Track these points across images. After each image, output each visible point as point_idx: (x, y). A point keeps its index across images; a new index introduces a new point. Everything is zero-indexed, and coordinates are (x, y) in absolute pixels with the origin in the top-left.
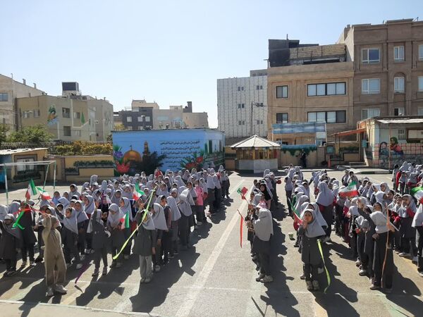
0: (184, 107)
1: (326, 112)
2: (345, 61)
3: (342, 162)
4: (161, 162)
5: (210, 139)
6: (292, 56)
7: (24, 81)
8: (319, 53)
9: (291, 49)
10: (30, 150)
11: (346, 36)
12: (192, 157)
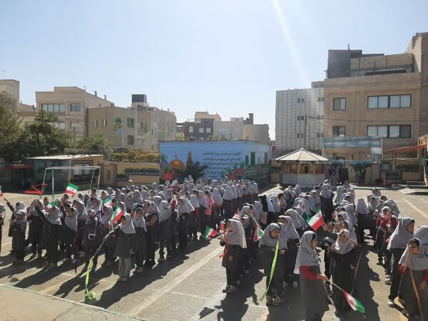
0: (245, 119)
1: (389, 126)
2: (413, 71)
3: (398, 181)
4: (202, 172)
5: (253, 151)
6: (353, 67)
7: (96, 93)
8: (383, 63)
9: (352, 60)
10: (87, 156)
11: (414, 45)
12: (232, 168)
